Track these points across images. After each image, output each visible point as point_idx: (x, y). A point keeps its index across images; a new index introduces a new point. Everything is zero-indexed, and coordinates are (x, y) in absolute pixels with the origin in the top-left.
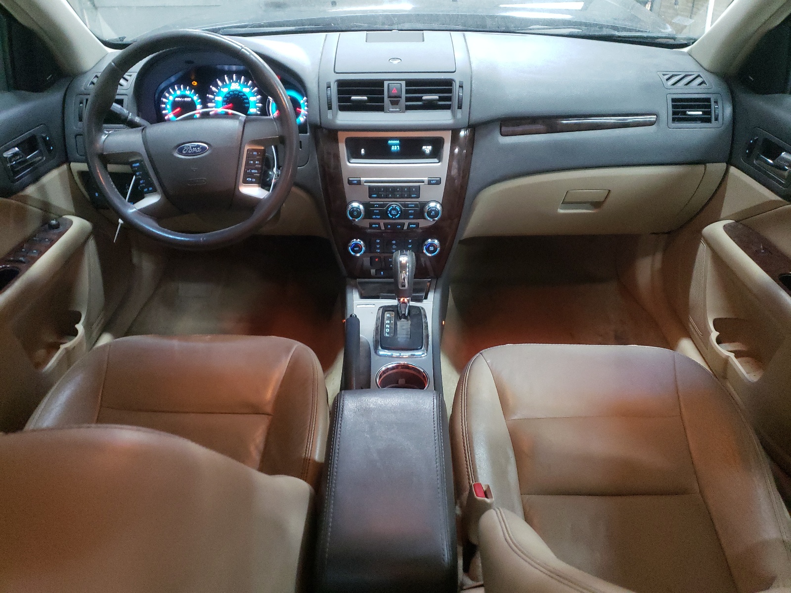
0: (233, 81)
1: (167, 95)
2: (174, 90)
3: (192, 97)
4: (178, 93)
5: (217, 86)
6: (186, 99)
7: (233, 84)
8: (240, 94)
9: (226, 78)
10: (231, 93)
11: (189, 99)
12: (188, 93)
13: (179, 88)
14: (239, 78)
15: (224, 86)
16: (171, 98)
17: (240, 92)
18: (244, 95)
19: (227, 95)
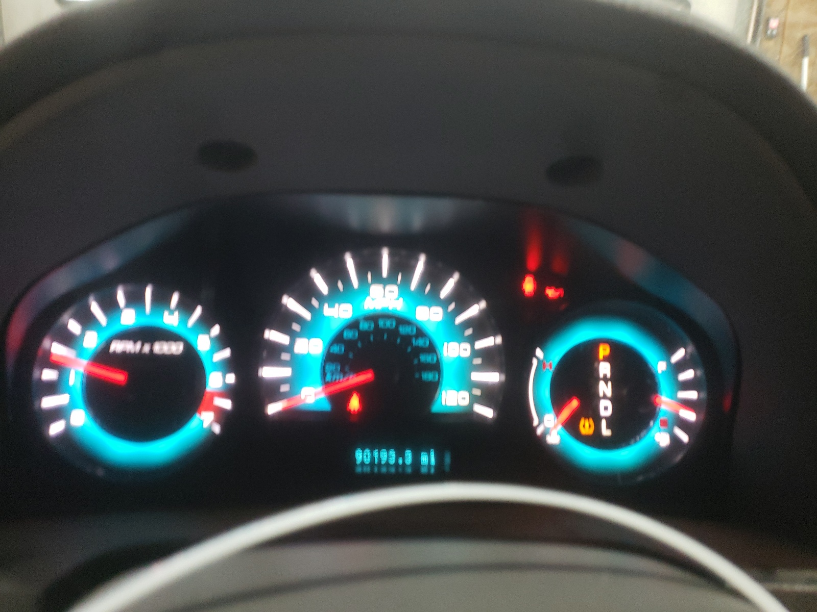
0: (378, 278)
1: (74, 326)
2: (110, 306)
3: (190, 337)
4: (129, 318)
5: (306, 294)
6: (162, 348)
7: (376, 290)
8: (403, 330)
9: (350, 262)
10: (364, 326)
11: (176, 348)
12: (171, 320)
13: (135, 300)
14: (402, 267)
15: (334, 296)
16: (92, 341)
17: (401, 321)
18: (420, 333)
19: (348, 335)
